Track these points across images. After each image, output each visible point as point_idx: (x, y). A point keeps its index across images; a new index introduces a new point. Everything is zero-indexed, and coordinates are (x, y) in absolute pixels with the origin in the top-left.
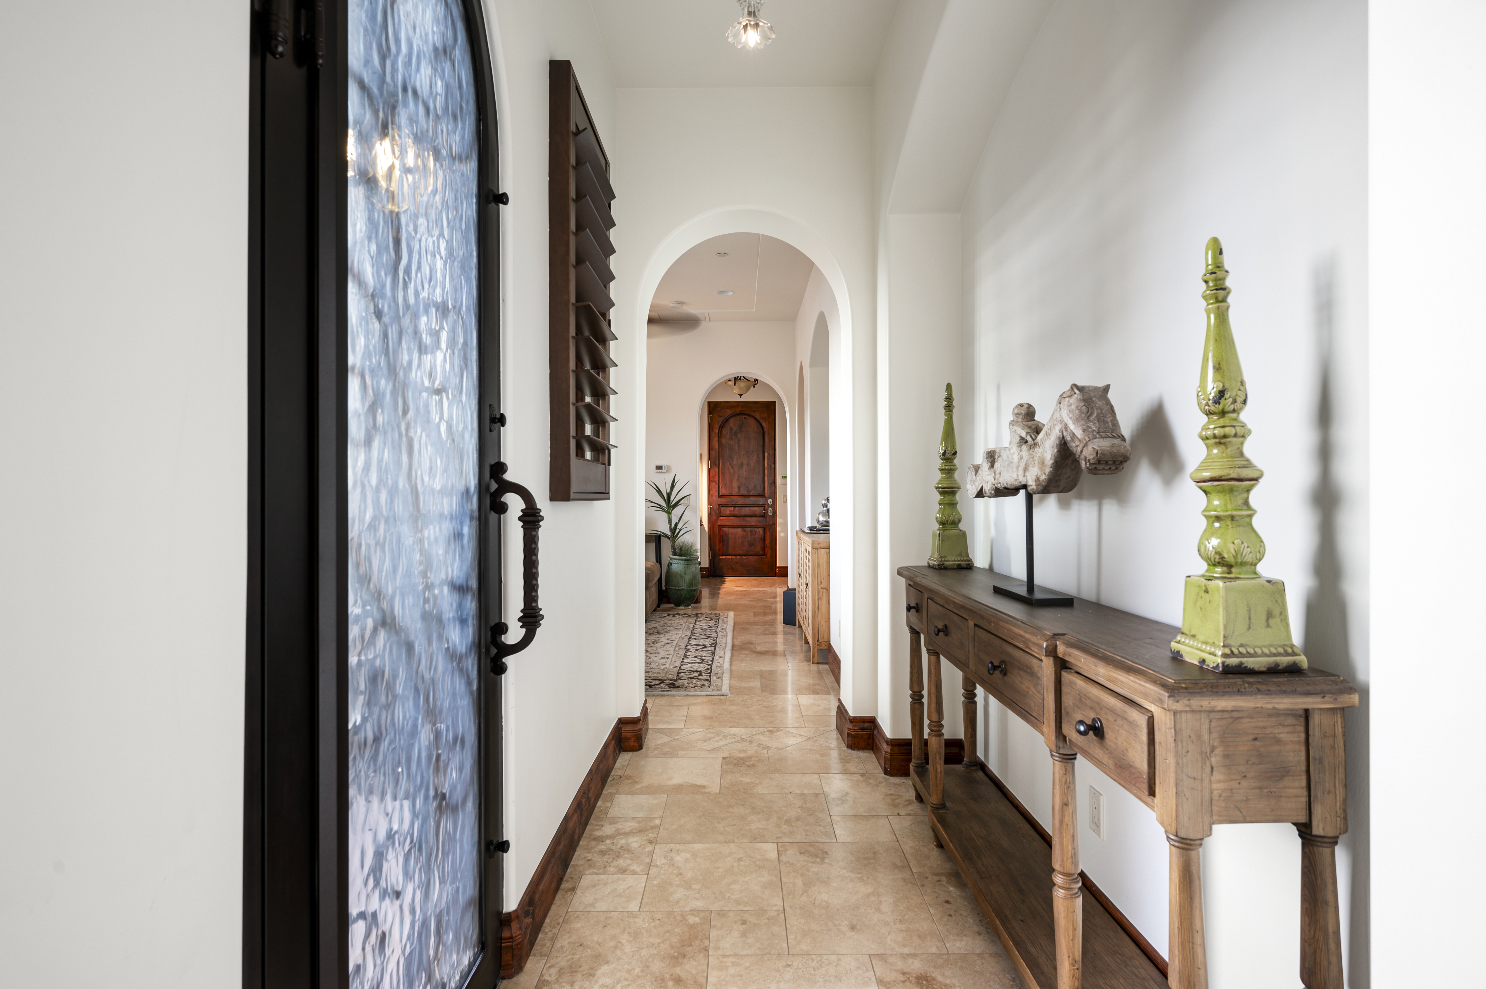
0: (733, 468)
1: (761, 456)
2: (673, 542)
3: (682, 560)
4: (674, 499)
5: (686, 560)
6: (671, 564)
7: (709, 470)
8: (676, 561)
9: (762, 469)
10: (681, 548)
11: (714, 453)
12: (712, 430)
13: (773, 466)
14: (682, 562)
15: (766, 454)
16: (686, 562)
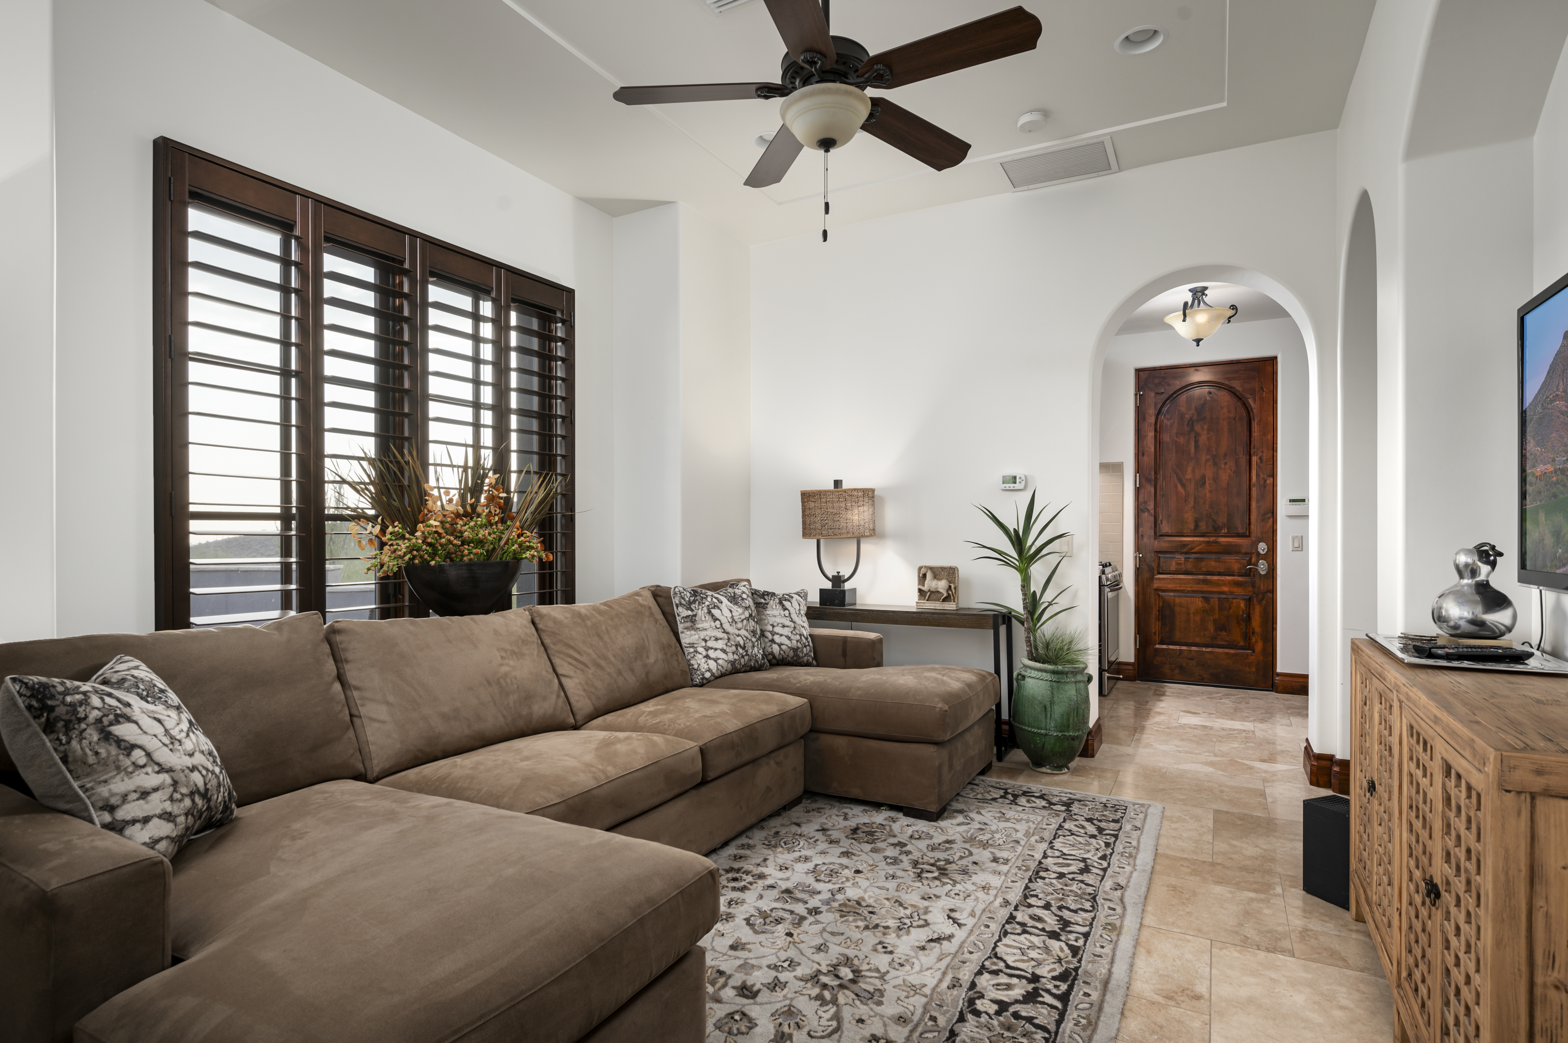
0: (1183, 485)
1: (1243, 461)
2: (1032, 630)
3: (1045, 671)
4: (1033, 541)
5: (1054, 672)
6: (1024, 677)
7: (1138, 491)
8: (1034, 674)
9: (1245, 486)
10: (1047, 645)
11: (1148, 460)
12: (1144, 419)
13: (1269, 481)
14: (1047, 676)
15: (1254, 459)
16: (1054, 678)
